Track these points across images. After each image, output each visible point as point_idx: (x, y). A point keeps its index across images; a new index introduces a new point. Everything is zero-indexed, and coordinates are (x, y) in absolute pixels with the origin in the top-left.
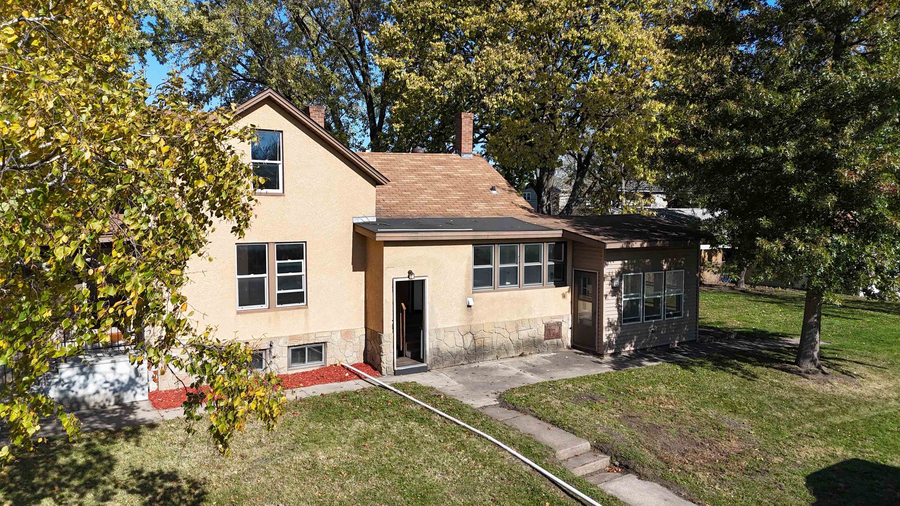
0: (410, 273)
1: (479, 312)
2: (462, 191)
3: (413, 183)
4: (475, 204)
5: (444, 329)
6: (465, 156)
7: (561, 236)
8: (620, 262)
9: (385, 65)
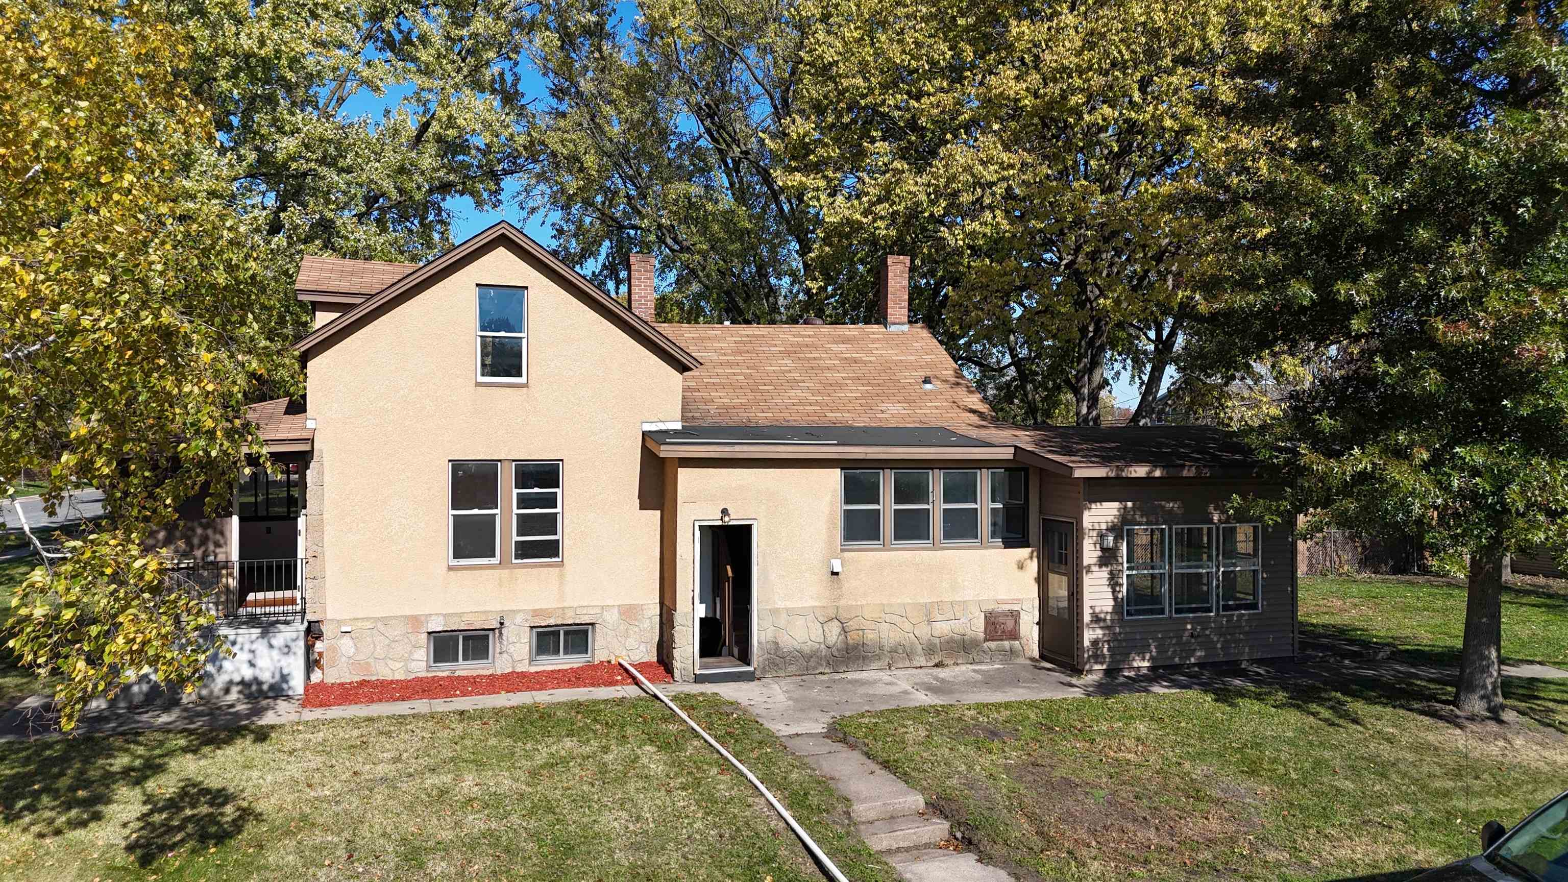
0: (725, 512)
1: (850, 583)
2: (869, 384)
3: (784, 372)
4: (883, 407)
5: (787, 610)
6: (893, 328)
7: (1011, 457)
8: (1116, 505)
9: (793, 186)
